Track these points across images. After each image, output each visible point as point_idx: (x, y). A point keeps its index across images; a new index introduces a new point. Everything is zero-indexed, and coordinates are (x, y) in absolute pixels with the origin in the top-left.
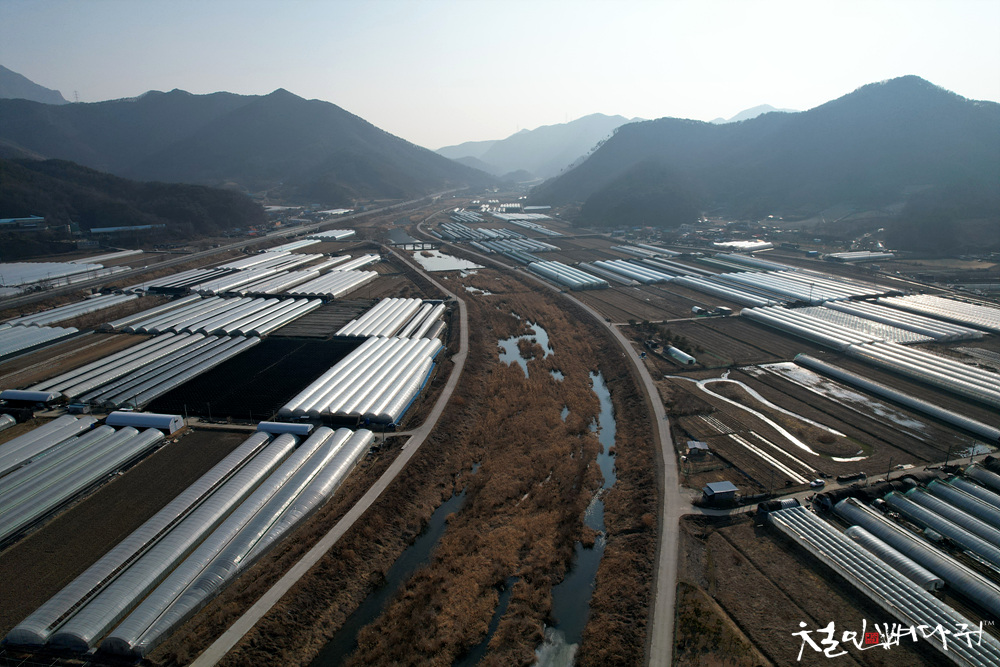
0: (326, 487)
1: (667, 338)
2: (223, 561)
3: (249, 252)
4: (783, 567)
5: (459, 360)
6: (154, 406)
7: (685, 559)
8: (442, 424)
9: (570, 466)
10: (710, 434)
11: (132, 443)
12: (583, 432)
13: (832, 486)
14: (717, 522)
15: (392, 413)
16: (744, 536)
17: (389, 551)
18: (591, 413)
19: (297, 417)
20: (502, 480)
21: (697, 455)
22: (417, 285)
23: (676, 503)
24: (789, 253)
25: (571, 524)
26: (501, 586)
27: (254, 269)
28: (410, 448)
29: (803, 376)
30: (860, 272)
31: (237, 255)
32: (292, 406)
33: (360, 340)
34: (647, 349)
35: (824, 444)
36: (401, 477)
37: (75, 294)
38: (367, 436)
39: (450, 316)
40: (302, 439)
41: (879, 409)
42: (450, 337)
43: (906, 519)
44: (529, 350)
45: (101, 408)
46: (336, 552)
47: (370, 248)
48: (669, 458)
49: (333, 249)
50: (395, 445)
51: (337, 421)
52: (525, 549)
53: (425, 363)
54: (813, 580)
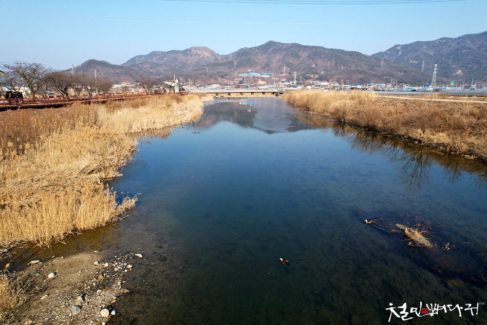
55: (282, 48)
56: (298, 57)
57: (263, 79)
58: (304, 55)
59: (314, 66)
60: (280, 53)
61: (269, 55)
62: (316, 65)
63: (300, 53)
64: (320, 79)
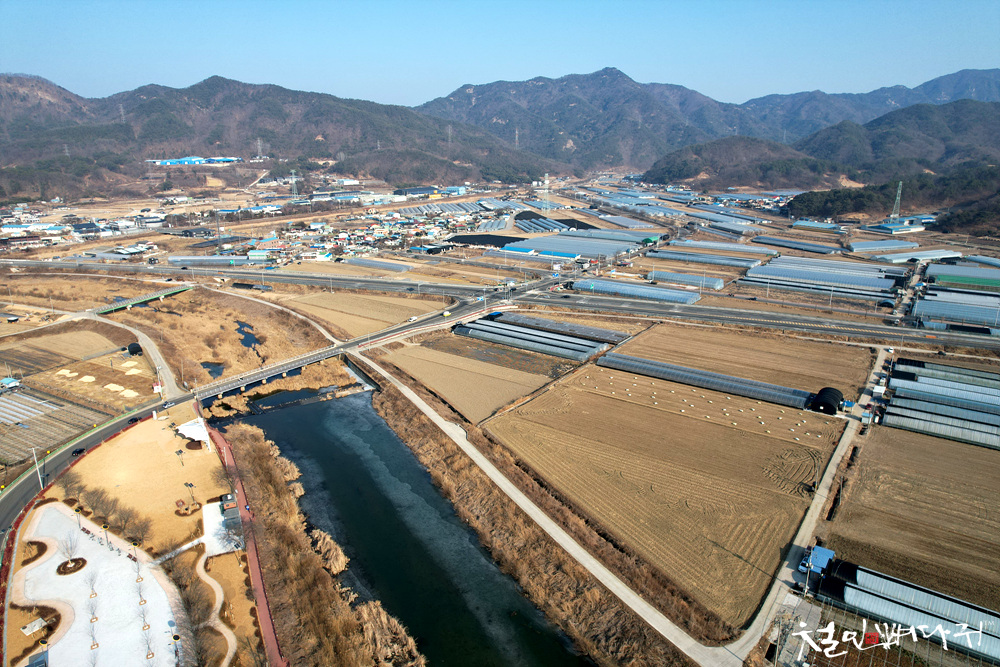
55: (244, 94)
56: (284, 117)
57: (216, 173)
58: (296, 111)
59: (320, 138)
60: (241, 106)
61: (216, 110)
62: (325, 137)
63: (288, 108)
64: (339, 170)
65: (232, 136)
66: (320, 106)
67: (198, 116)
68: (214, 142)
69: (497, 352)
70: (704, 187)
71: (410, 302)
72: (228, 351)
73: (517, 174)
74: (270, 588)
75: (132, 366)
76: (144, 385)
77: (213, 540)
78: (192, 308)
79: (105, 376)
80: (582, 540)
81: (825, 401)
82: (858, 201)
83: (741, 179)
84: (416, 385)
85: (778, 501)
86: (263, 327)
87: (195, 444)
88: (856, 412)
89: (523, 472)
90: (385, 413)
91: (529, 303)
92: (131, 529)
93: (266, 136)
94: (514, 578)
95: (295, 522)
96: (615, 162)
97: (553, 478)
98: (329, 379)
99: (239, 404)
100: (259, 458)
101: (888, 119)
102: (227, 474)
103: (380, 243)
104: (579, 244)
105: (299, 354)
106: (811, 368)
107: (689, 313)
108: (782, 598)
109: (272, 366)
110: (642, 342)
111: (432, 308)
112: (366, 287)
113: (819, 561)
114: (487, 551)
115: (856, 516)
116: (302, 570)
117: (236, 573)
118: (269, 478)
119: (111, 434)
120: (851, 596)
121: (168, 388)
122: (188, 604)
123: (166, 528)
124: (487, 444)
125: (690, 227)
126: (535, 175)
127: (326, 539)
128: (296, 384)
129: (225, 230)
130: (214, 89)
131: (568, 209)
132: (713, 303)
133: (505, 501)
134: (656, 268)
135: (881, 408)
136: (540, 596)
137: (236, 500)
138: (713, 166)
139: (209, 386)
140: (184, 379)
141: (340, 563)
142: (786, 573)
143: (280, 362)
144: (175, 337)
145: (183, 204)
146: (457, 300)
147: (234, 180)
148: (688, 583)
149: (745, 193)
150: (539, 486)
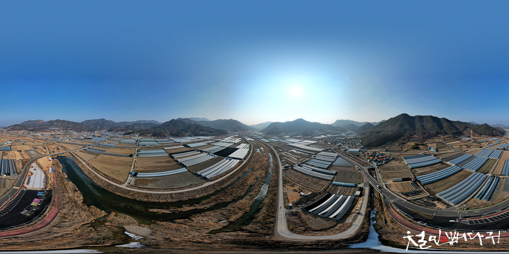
0: (233, 166)
1: (279, 148)
2: (219, 172)
3: (226, 137)
4: (295, 173)
5: (251, 151)
6: (214, 154)
7: (283, 174)
8: (249, 160)
9: (267, 165)
10: (285, 159)
11: (211, 157)
12: (268, 160)
13: (300, 163)
14: (287, 169)
15: (242, 158)
16: (290, 170)
17: (241, 174)
18: (269, 158)
19: (230, 157)
20: (257, 166)
21: (284, 162)
22: (246, 142)
23: (281, 168)
24: (292, 137)
25: (267, 172)
26: (257, 179)
27: (226, 139)
28: (244, 163)
29: (295, 151)
30: (299, 138)
31: (225, 137)
32: (229, 156)
33: (238, 149)
34: (276, 150)
35: (298, 158)
36: (243, 166)
37: (208, 140)
38: (238, 160)
39: (250, 146)
40: (230, 160)
41: (303, 153)
42: (250, 149)
43: (308, 165)
44: (261, 150)
45: (208, 153)
46: (233, 174)
47: (240, 137)
48: (280, 163)
49: (236, 137)
50: (242, 162)
51: (235, 158)
52: (260, 175)
53: (247, 152)
54: (299, 173)
55: (60, 121)
56: (65, 124)
57: (56, 130)
60: (60, 123)
61: (57, 123)
62: (69, 126)
64: (71, 130)
65: (59, 126)
66: (69, 123)
67: (55, 124)
68: (57, 126)
69: (90, 153)
70: (115, 132)
71: (78, 146)
72: (55, 150)
73: (92, 130)
74: (56, 178)
75: (45, 150)
76: (45, 153)
77: (50, 171)
78: (52, 145)
79: (42, 151)
80: (102, 176)
81: (131, 156)
82: (132, 133)
83: (119, 131)
84: (79, 157)
85: (127, 168)
86: (60, 148)
87: (50, 160)
88: (135, 156)
89: (93, 168)
90: (74, 160)
91: (94, 146)
92: (41, 168)
93: (62, 126)
94: (92, 180)
95: (61, 171)
96: (104, 129)
97: (98, 169)
98: (67, 155)
99: (56, 157)
100: (57, 163)
101: (133, 124)
102: (53, 164)
103: (75, 138)
104: (100, 139)
105: (64, 151)
106: (129, 152)
107: (114, 147)
108: (130, 178)
109: (60, 153)
110: (108, 151)
111: (82, 147)
112: (73, 144)
113: (133, 173)
114: (88, 177)
115: (137, 167)
116: (61, 177)
117: (52, 176)
118: (58, 166)
119: (41, 157)
120: (137, 176)
121: (48, 153)
122: (46, 177)
123: (45, 169)
124: (88, 164)
125: (113, 137)
126: (95, 131)
127: (65, 174)
128: (63, 155)
129: (57, 136)
130: (58, 121)
131: (98, 135)
132: (117, 146)
133: (91, 171)
134: (110, 142)
135: (137, 155)
136: (96, 182)
137: (54, 168)
138: (116, 129)
139: (52, 154)
140: (50, 153)
141: (66, 177)
142: (130, 175)
143: (61, 152)
144: (50, 148)
145: (53, 133)
146: (84, 146)
147: (58, 131)
148: (117, 179)
149: (119, 132)
150: (96, 170)
